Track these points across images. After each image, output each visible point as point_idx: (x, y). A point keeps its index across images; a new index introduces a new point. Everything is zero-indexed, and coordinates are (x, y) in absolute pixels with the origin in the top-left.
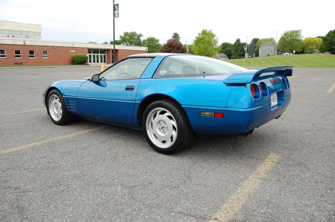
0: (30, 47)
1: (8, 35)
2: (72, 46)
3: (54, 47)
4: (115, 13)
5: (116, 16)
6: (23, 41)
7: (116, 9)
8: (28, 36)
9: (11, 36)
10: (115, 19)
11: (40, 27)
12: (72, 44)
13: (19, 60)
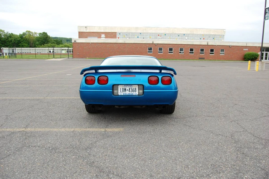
0: (211, 46)
1: (201, 38)
2: (245, 45)
3: (230, 46)
4: (266, 16)
5: (266, 19)
6: (207, 42)
7: (267, 12)
8: (214, 38)
9: (203, 38)
10: (265, 21)
11: (225, 31)
12: (246, 44)
13: (202, 56)
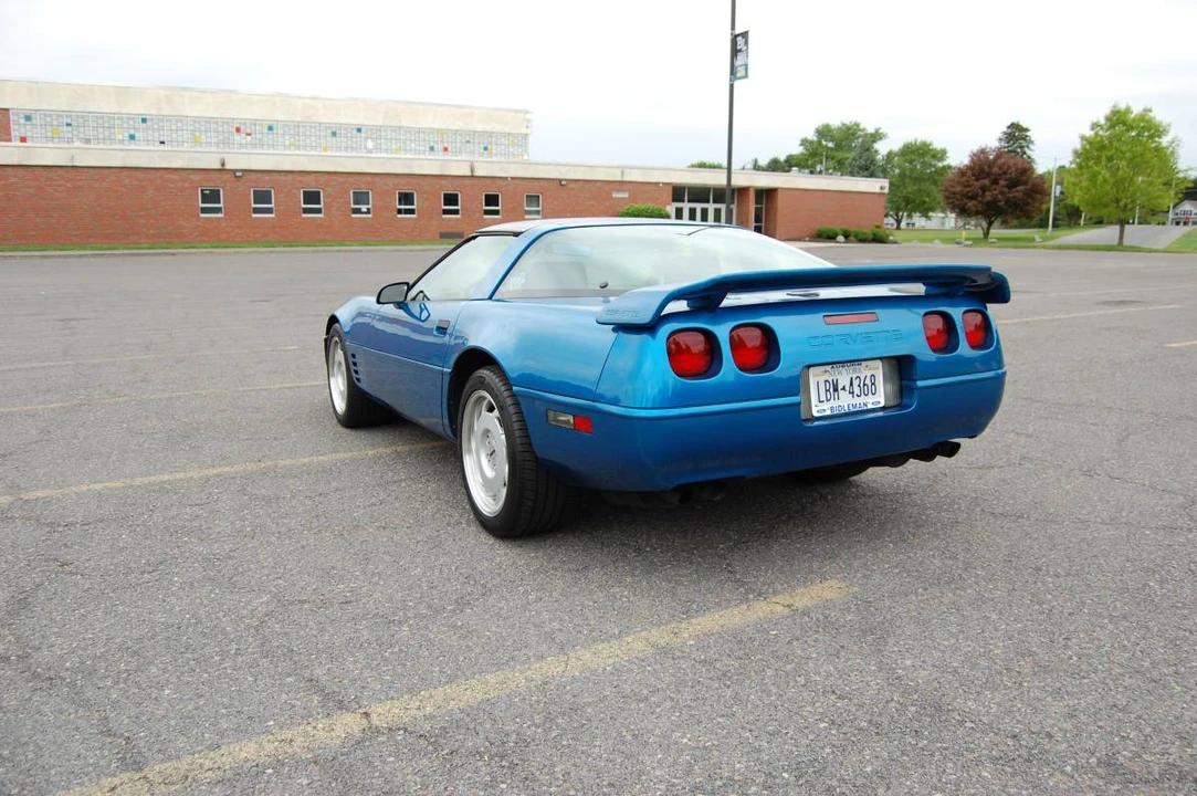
0: (488, 182)
1: (432, 144)
2: (619, 178)
3: (560, 181)
4: (737, 63)
5: (738, 75)
6: (469, 164)
7: (740, 51)
8: (489, 147)
9: (441, 147)
11: (528, 117)
12: (618, 172)
13: (452, 223)
